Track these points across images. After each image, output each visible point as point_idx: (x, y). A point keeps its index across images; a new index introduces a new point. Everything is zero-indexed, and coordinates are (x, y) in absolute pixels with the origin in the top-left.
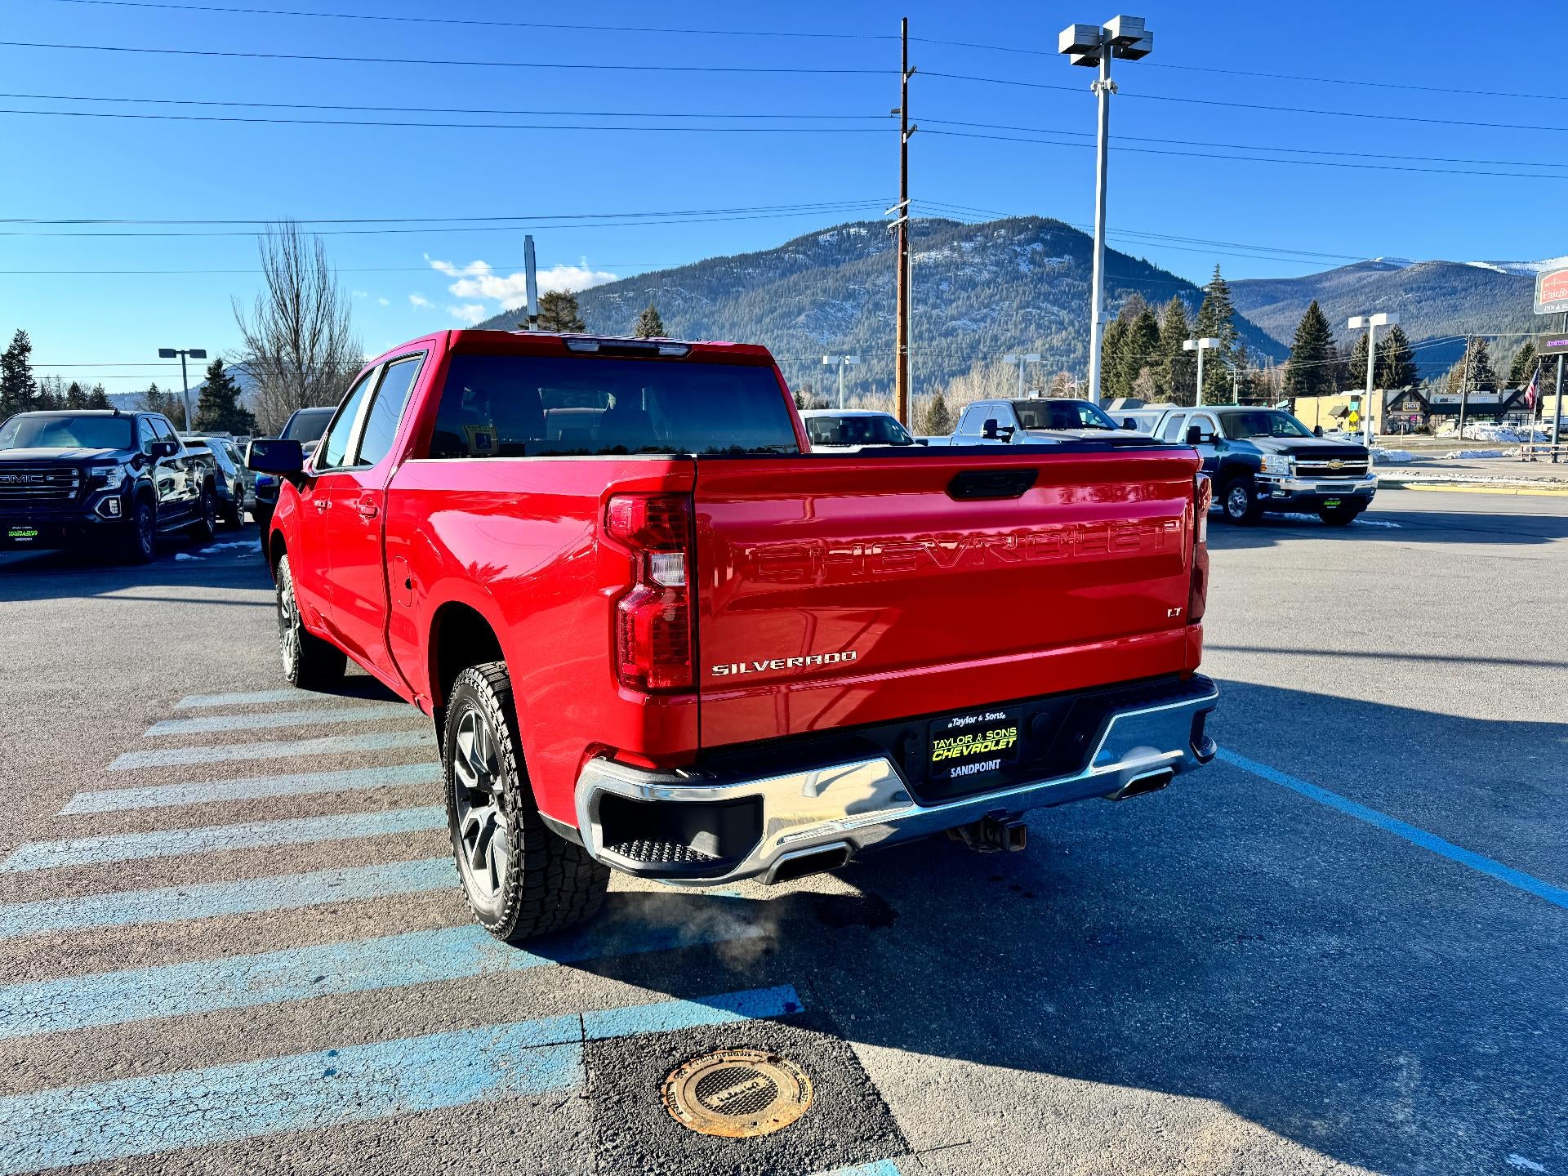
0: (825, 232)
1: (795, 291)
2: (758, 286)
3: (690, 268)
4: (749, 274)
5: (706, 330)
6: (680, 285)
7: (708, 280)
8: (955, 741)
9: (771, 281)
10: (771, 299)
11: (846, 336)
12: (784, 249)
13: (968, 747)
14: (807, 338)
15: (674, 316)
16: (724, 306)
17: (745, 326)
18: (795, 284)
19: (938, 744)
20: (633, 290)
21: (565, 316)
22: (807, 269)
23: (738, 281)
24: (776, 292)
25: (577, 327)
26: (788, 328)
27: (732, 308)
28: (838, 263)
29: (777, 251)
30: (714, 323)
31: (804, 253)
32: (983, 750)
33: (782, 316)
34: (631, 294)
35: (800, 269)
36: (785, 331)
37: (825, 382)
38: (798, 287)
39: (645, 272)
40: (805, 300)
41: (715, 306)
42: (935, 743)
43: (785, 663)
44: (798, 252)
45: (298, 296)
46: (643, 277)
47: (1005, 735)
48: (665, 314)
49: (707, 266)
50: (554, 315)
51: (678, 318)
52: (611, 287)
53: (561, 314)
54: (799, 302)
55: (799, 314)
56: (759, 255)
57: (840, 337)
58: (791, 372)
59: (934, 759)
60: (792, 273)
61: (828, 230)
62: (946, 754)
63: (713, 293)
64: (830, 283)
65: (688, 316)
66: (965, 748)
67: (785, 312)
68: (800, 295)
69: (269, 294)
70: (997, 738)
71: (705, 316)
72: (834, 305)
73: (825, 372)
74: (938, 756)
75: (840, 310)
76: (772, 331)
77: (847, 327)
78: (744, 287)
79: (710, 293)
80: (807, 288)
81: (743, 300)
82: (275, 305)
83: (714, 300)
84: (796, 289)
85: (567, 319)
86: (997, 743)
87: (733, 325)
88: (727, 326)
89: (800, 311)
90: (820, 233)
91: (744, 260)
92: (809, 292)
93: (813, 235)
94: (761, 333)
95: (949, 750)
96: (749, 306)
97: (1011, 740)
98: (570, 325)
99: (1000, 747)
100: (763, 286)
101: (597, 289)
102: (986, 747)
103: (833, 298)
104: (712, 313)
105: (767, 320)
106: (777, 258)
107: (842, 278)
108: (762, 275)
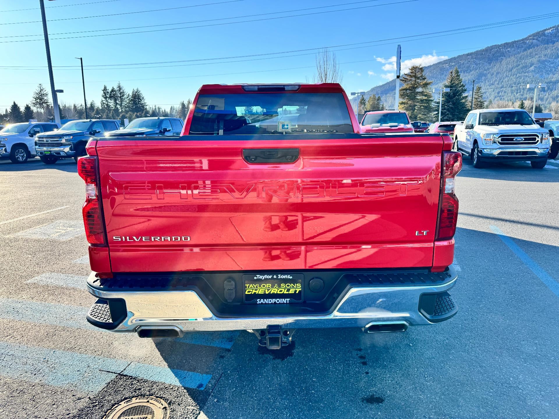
0: (549, 29)
1: (530, 56)
2: (512, 56)
3: (481, 51)
4: (508, 51)
5: (484, 76)
6: (475, 58)
7: (488, 55)
8: (260, 286)
9: (519, 53)
10: (517, 61)
11: (554, 74)
12: (526, 39)
13: (268, 290)
14: (533, 77)
15: (471, 71)
16: (495, 65)
17: (503, 73)
18: (530, 53)
19: (249, 286)
20: (454, 62)
21: (419, 75)
22: (537, 46)
23: (503, 55)
24: (520, 58)
25: (423, 79)
26: (525, 73)
27: (498, 66)
28: (553, 42)
29: (523, 40)
30: (489, 73)
31: (537, 39)
32: (278, 292)
33: (522, 68)
34: (453, 64)
35: (534, 47)
36: (523, 74)
37: (541, 95)
38: (532, 55)
39: (460, 54)
40: (535, 60)
41: (490, 65)
42: (247, 285)
43: (150, 239)
44: (534, 39)
45: (326, 75)
46: (459, 57)
47: (293, 287)
48: (467, 70)
49: (488, 50)
50: (414, 74)
51: (472, 73)
52: (445, 62)
53: (417, 74)
54: (531, 61)
55: (531, 66)
56: (515, 42)
57: (551, 75)
58: (523, 92)
59: (246, 293)
60: (529, 49)
61: (551, 28)
62: (254, 291)
63: (490, 61)
64: (549, 51)
65: (477, 71)
66: (266, 290)
67: (524, 66)
68: (533, 58)
69: (317, 74)
70: (288, 287)
71: (485, 70)
72: (550, 61)
73: (541, 91)
74: (249, 292)
75: (553, 63)
76: (516, 75)
77: (555, 71)
78: (505, 57)
79: (488, 60)
80: (536, 54)
81: (504, 62)
82: (319, 79)
83: (490, 63)
84: (531, 56)
85: (419, 76)
86: (288, 290)
87: (498, 73)
88: (495, 73)
89: (532, 64)
90: (545, 30)
91: (506, 45)
92: (537, 56)
93: (542, 31)
94: (511, 76)
95: (256, 290)
96: (506, 65)
97: (298, 290)
98: (420, 78)
99: (290, 292)
100: (515, 55)
101: (439, 63)
102: (281, 291)
103: (549, 58)
104: (489, 69)
105: (515, 70)
106: (523, 43)
107: (555, 49)
108: (514, 51)
